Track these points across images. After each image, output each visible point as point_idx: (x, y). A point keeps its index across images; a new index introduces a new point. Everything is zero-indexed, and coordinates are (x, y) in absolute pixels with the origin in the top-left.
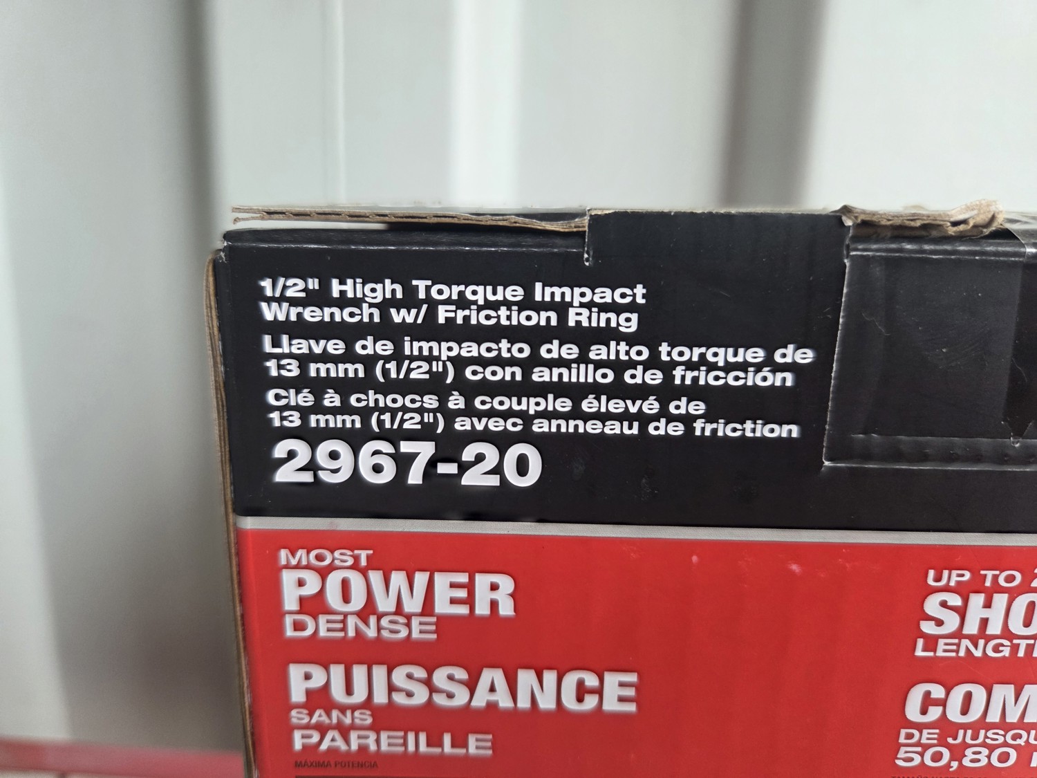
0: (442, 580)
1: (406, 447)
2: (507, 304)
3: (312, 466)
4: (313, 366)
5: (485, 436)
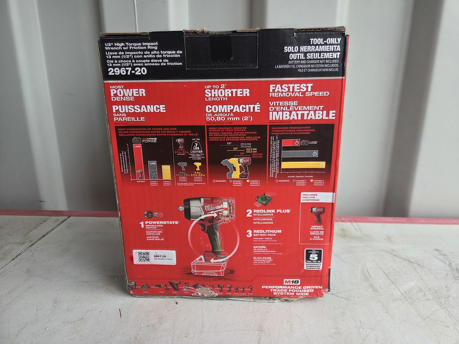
0: (134, 90)
1: (127, 69)
2: (139, 46)
3: (114, 72)
4: (113, 56)
5: (138, 66)
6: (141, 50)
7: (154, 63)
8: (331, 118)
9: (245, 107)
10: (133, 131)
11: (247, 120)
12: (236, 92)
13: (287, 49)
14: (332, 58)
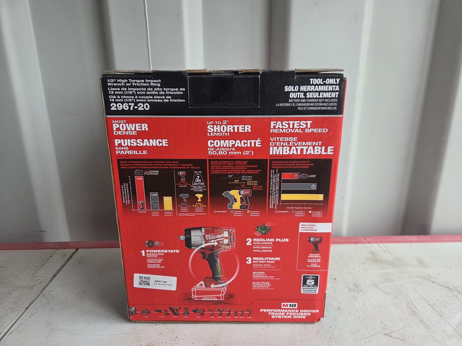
0: (137, 125)
1: (130, 104)
2: (142, 83)
3: (116, 107)
4: (115, 92)
5: (141, 102)
6: (144, 87)
7: (157, 99)
8: (329, 153)
9: (247, 142)
10: (136, 163)
11: (249, 154)
12: (238, 128)
13: (288, 88)
14: (330, 97)
